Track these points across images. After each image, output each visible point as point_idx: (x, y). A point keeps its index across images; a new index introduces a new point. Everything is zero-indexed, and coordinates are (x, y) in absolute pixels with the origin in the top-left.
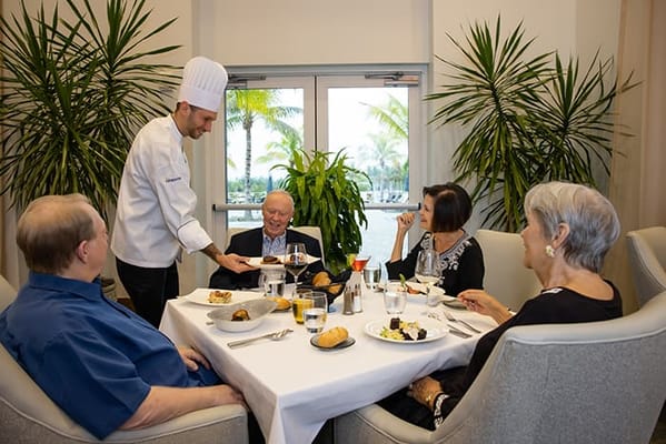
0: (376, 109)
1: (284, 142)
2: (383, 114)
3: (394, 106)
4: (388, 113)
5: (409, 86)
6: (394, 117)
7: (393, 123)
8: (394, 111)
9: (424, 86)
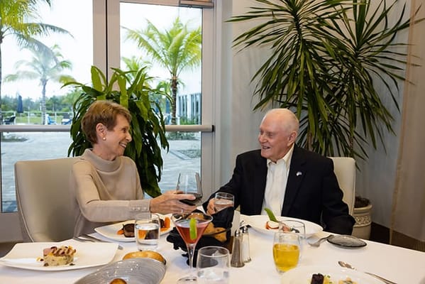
0: (133, 32)
1: (35, 61)
2: (141, 40)
3: (151, 31)
4: (145, 38)
5: (202, 7)
6: (150, 42)
7: (150, 49)
8: (150, 36)
9: (219, 8)
